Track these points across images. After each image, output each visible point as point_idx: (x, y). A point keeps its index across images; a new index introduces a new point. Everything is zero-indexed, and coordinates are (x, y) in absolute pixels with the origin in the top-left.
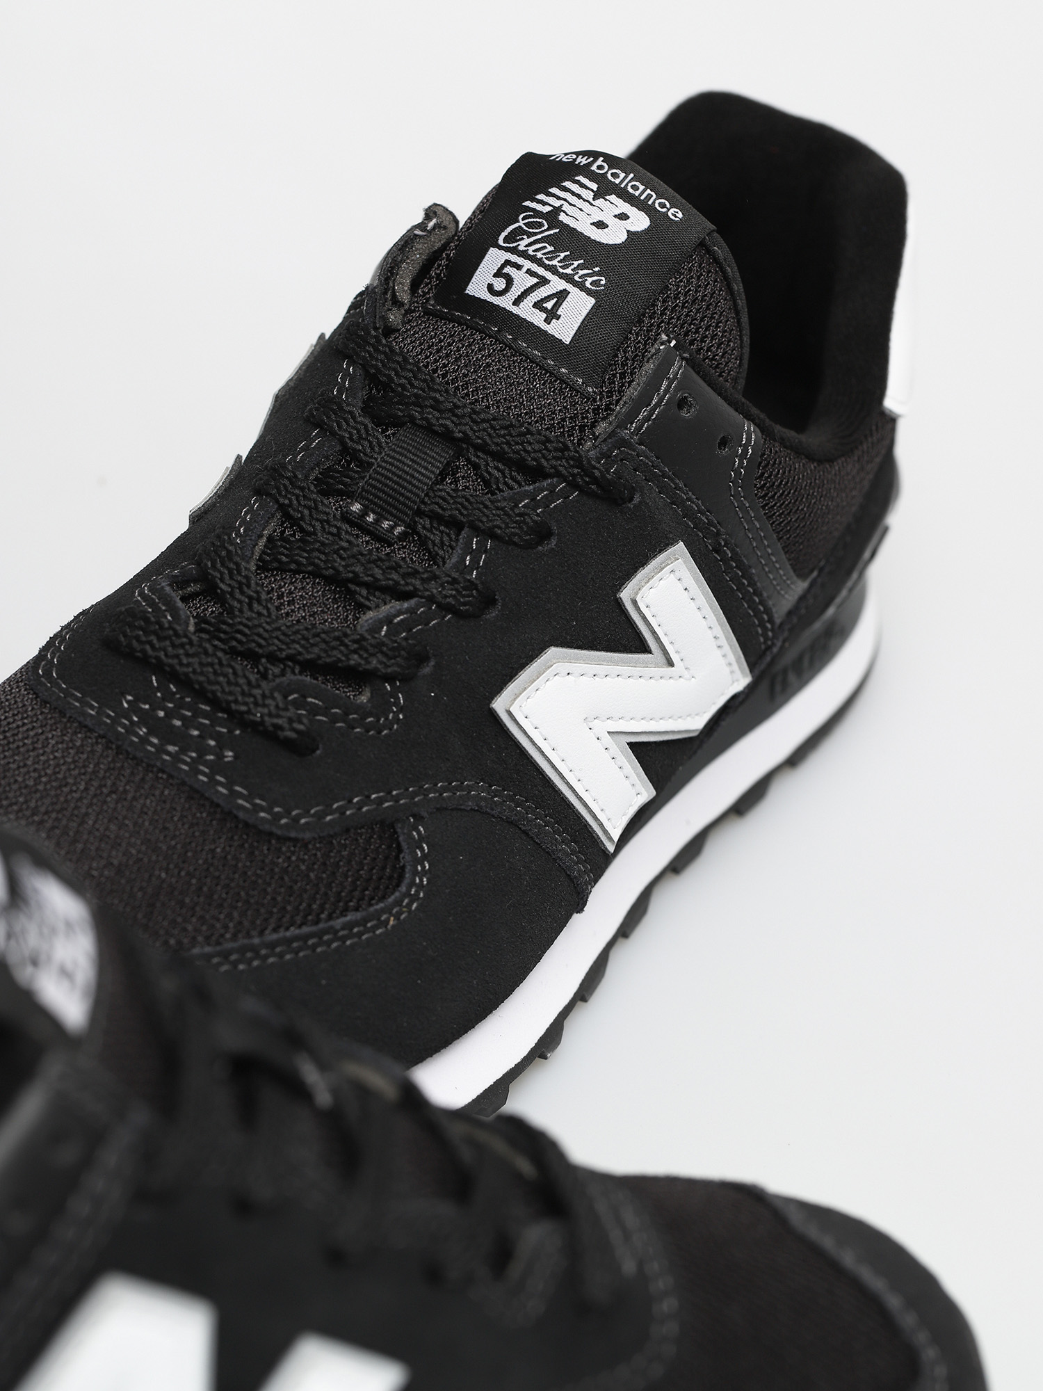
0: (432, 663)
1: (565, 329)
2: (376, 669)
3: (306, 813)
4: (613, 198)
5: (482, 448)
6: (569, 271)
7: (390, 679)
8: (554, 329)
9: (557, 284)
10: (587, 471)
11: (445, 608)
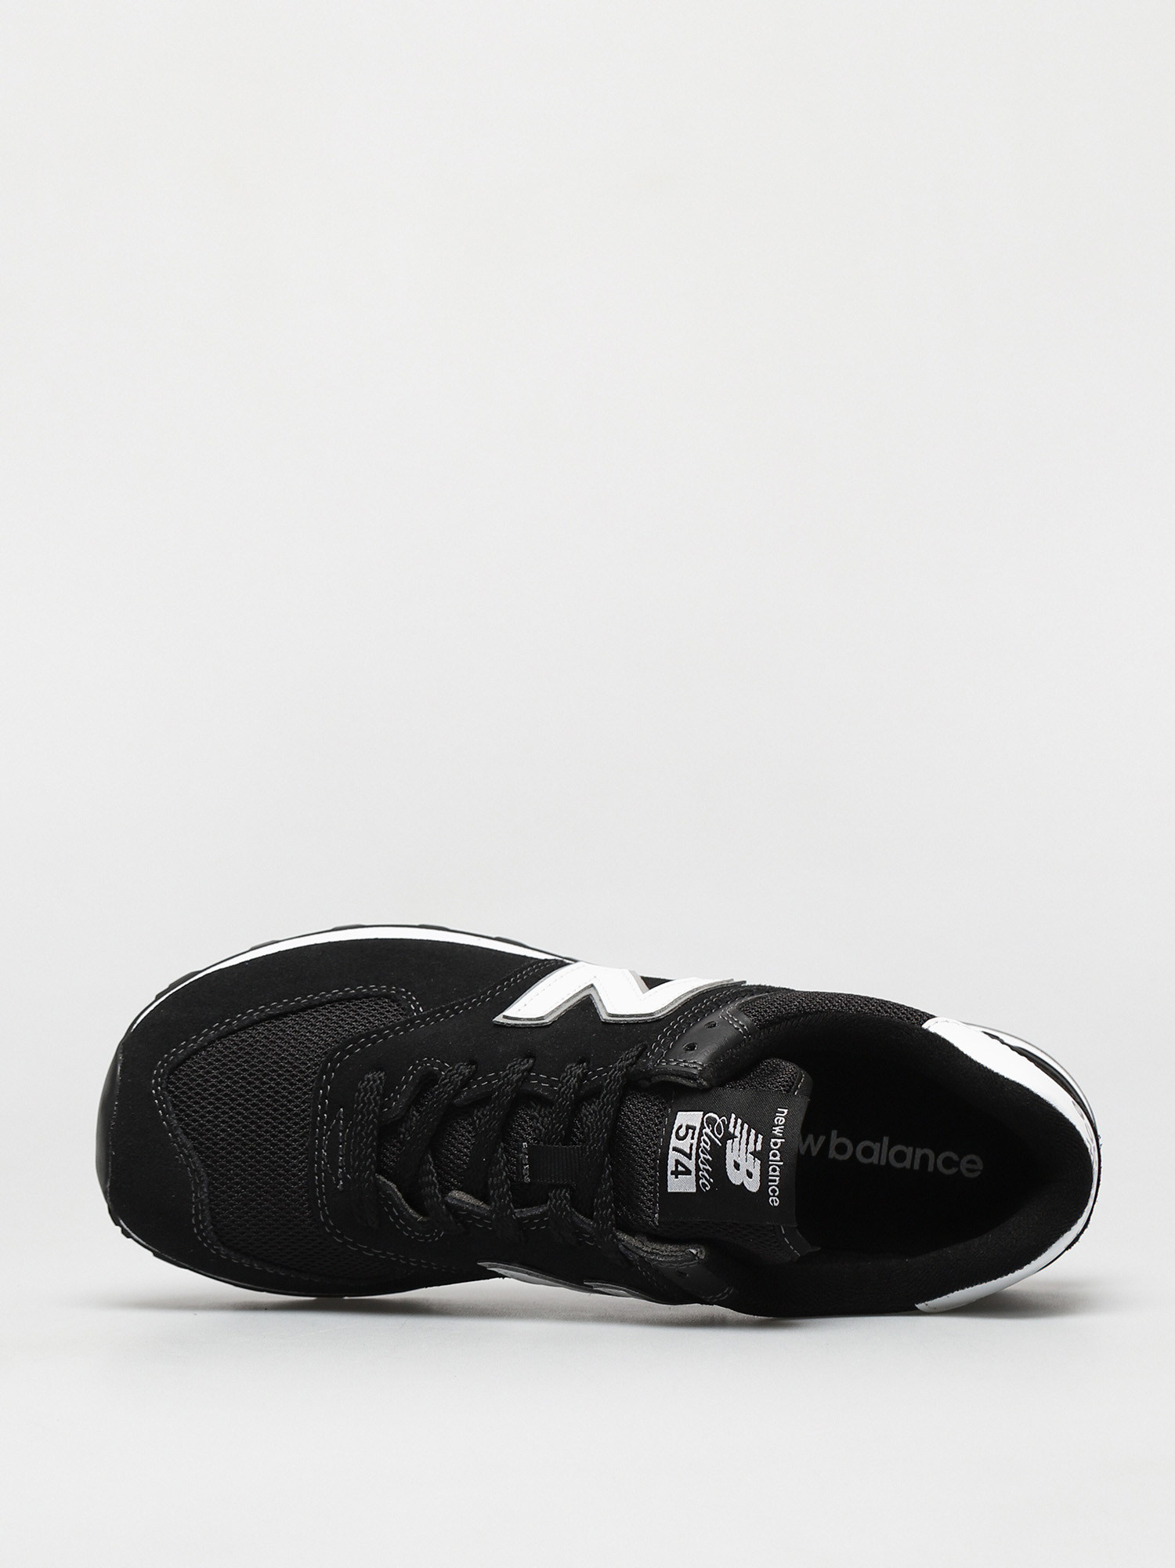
1: (674, 1184)
8: (670, 1179)
9: (692, 1165)
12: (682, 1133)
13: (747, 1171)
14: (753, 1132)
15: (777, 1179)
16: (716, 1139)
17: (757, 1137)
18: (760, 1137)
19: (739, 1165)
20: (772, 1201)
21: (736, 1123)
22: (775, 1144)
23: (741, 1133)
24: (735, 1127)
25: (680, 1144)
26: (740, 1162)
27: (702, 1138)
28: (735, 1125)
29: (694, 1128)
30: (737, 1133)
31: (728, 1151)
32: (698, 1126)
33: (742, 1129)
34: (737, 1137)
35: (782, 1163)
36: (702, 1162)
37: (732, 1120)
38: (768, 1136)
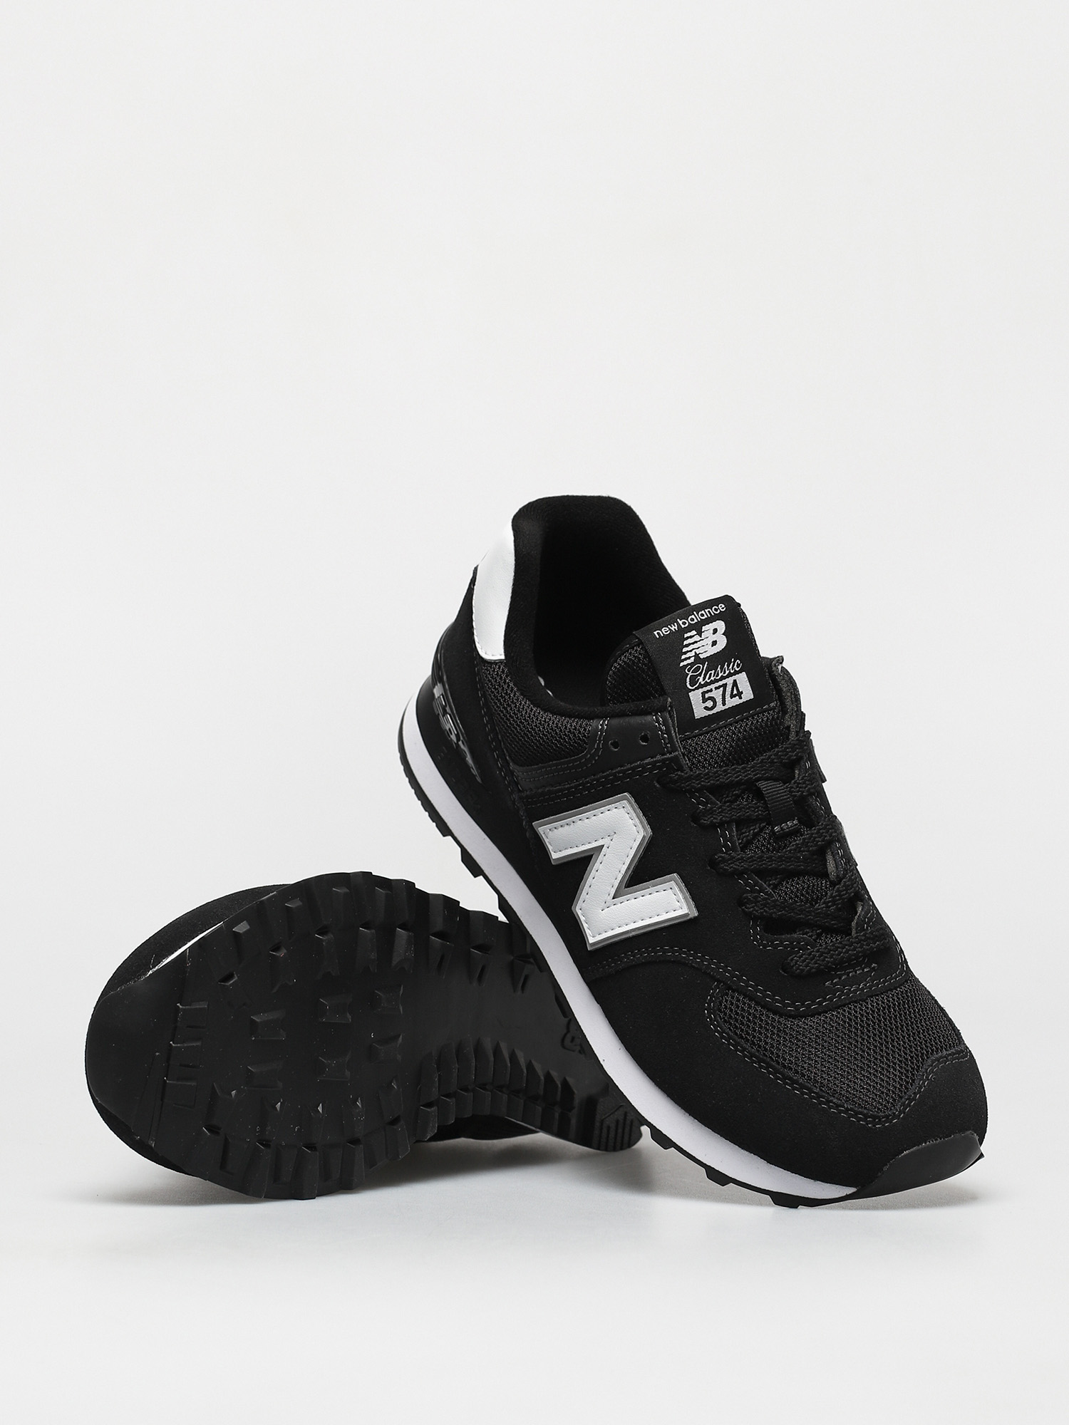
12: (710, 704)
13: (714, 634)
14: (685, 643)
15: (706, 611)
16: (705, 668)
17: (688, 638)
18: (686, 636)
19: (713, 642)
20: (723, 608)
21: (686, 659)
22: (684, 623)
23: (691, 651)
24: (689, 658)
25: (719, 700)
26: (711, 642)
27: (709, 681)
28: (688, 659)
29: (703, 694)
30: (693, 653)
31: (708, 654)
32: (701, 690)
33: (688, 652)
34: (695, 653)
35: (695, 613)
36: (724, 673)
37: (685, 663)
38: (682, 631)
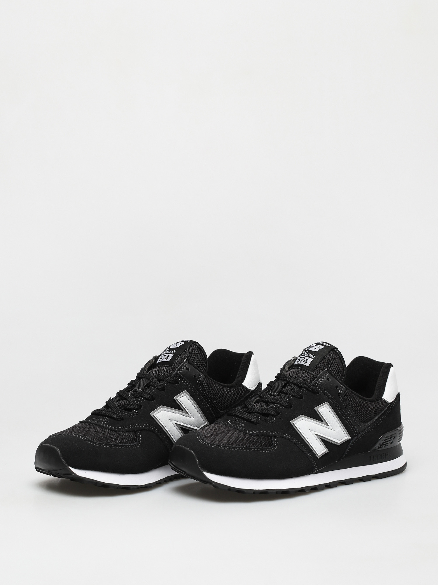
0: (280, 414)
1: (307, 364)
2: (270, 413)
3: (264, 432)
4: (318, 345)
5: (292, 383)
6: (309, 356)
7: (273, 415)
8: (306, 364)
9: (307, 358)
10: (309, 387)
11: (283, 406)
